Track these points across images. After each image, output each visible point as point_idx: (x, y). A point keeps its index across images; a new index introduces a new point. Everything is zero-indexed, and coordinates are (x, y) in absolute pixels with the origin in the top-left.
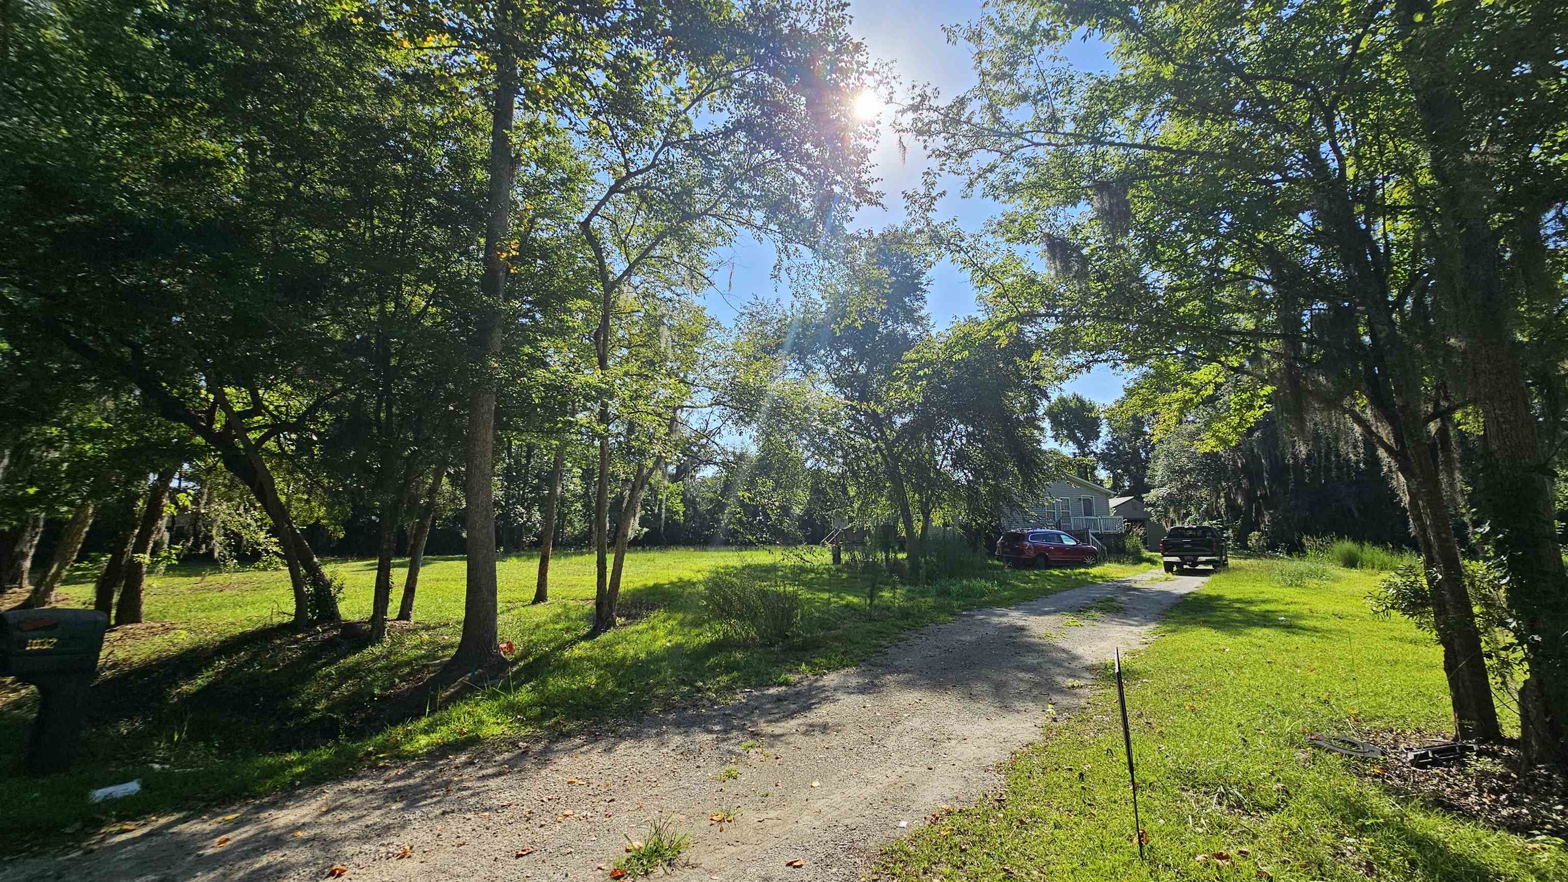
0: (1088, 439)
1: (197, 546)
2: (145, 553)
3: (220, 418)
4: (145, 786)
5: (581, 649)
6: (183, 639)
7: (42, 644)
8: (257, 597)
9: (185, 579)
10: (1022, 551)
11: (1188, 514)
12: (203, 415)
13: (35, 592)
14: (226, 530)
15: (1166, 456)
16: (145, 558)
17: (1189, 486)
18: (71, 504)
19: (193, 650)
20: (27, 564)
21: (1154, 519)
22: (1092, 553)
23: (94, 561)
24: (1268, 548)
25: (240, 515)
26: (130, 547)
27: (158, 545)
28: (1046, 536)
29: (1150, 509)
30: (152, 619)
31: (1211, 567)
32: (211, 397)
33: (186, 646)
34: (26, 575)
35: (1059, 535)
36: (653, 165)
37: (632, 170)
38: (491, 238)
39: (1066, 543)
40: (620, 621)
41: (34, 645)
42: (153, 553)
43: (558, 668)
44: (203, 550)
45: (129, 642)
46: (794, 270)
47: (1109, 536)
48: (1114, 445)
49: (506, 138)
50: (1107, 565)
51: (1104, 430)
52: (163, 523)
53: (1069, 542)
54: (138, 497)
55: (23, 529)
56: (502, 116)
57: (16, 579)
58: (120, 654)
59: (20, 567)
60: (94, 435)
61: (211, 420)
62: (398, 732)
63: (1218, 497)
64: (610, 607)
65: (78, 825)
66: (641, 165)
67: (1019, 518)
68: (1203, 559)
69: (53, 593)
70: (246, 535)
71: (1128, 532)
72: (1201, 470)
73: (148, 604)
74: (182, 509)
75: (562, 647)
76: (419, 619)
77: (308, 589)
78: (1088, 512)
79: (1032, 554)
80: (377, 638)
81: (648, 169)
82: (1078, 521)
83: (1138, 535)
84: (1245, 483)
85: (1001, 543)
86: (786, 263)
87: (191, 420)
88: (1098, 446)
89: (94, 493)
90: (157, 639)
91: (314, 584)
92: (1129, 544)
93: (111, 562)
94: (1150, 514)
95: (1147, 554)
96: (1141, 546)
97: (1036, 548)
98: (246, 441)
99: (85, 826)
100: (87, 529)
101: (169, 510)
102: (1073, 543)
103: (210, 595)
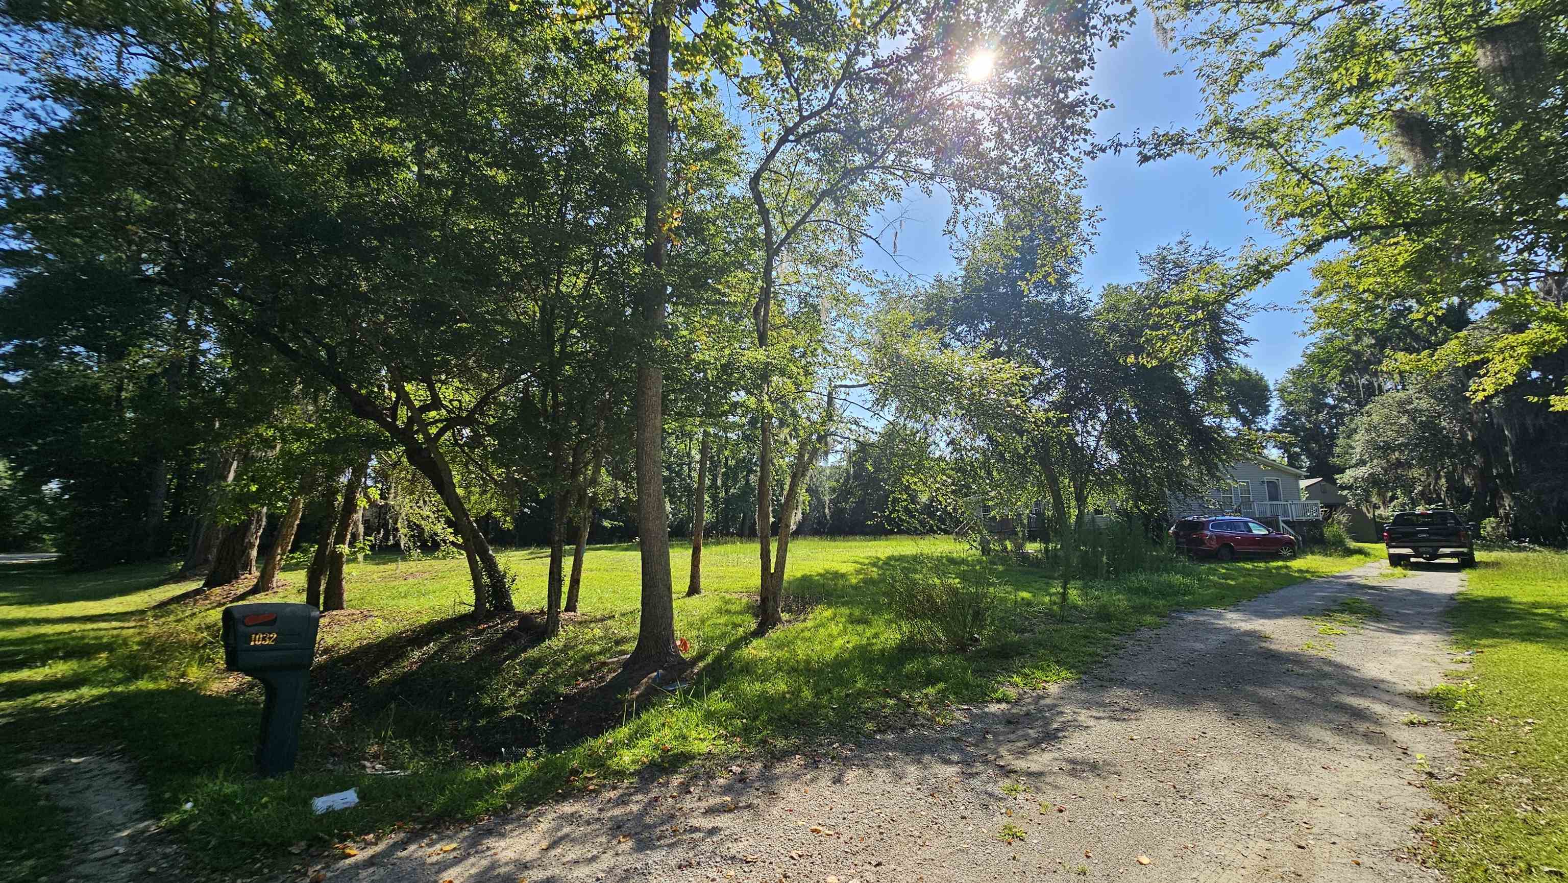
0: (1255, 414)
1: (386, 538)
2: (344, 543)
3: (403, 413)
4: (362, 796)
5: (757, 650)
6: (382, 628)
7: (264, 639)
8: (437, 586)
9: (375, 567)
10: (1201, 541)
11: (1393, 498)
12: (388, 413)
13: (262, 577)
14: (409, 522)
15: (1367, 430)
16: (345, 549)
17: (1399, 464)
18: (285, 500)
19: (389, 639)
20: (254, 553)
21: (1351, 503)
22: (1289, 544)
23: (305, 551)
24: (1511, 536)
25: (419, 507)
26: (332, 540)
27: (354, 537)
28: (1231, 525)
29: (1345, 493)
30: (353, 607)
31: (1455, 561)
32: (394, 395)
33: (384, 635)
34: (254, 563)
35: (1246, 523)
36: (830, 104)
37: (805, 114)
38: (652, 210)
39: (1255, 532)
40: (785, 616)
41: (258, 641)
42: (351, 545)
43: (741, 671)
44: (391, 542)
45: (336, 628)
46: (972, 222)
47: (1301, 523)
48: (1288, 420)
49: (663, 101)
50: (1310, 557)
51: (1275, 404)
52: (358, 516)
53: (1259, 531)
54: (337, 491)
55: (250, 522)
56: (657, 79)
57: (246, 566)
58: (330, 641)
59: (249, 555)
60: (300, 434)
61: (394, 417)
62: (598, 744)
63: (1438, 477)
64: (775, 602)
65: (303, 844)
66: (816, 105)
67: (1195, 504)
68: (1448, 551)
69: (275, 580)
70: (427, 526)
71: (1326, 519)
72: (1416, 445)
73: (350, 592)
74: (372, 503)
75: (736, 645)
76: (585, 610)
77: (486, 580)
78: (1274, 496)
79: (1214, 545)
80: (553, 631)
81: (824, 108)
82: (1264, 507)
83: (1339, 523)
84: (1478, 461)
85: (1174, 532)
86: (963, 215)
87: (378, 417)
88: (1269, 421)
89: (302, 490)
90: (358, 626)
91: (490, 576)
92: (1328, 532)
93: (318, 552)
94: (1346, 498)
95: (1353, 545)
96: (1344, 535)
97: (1219, 538)
98: (427, 435)
99: (310, 846)
100: (298, 522)
101: (362, 503)
102: (1263, 532)
103: (396, 583)
